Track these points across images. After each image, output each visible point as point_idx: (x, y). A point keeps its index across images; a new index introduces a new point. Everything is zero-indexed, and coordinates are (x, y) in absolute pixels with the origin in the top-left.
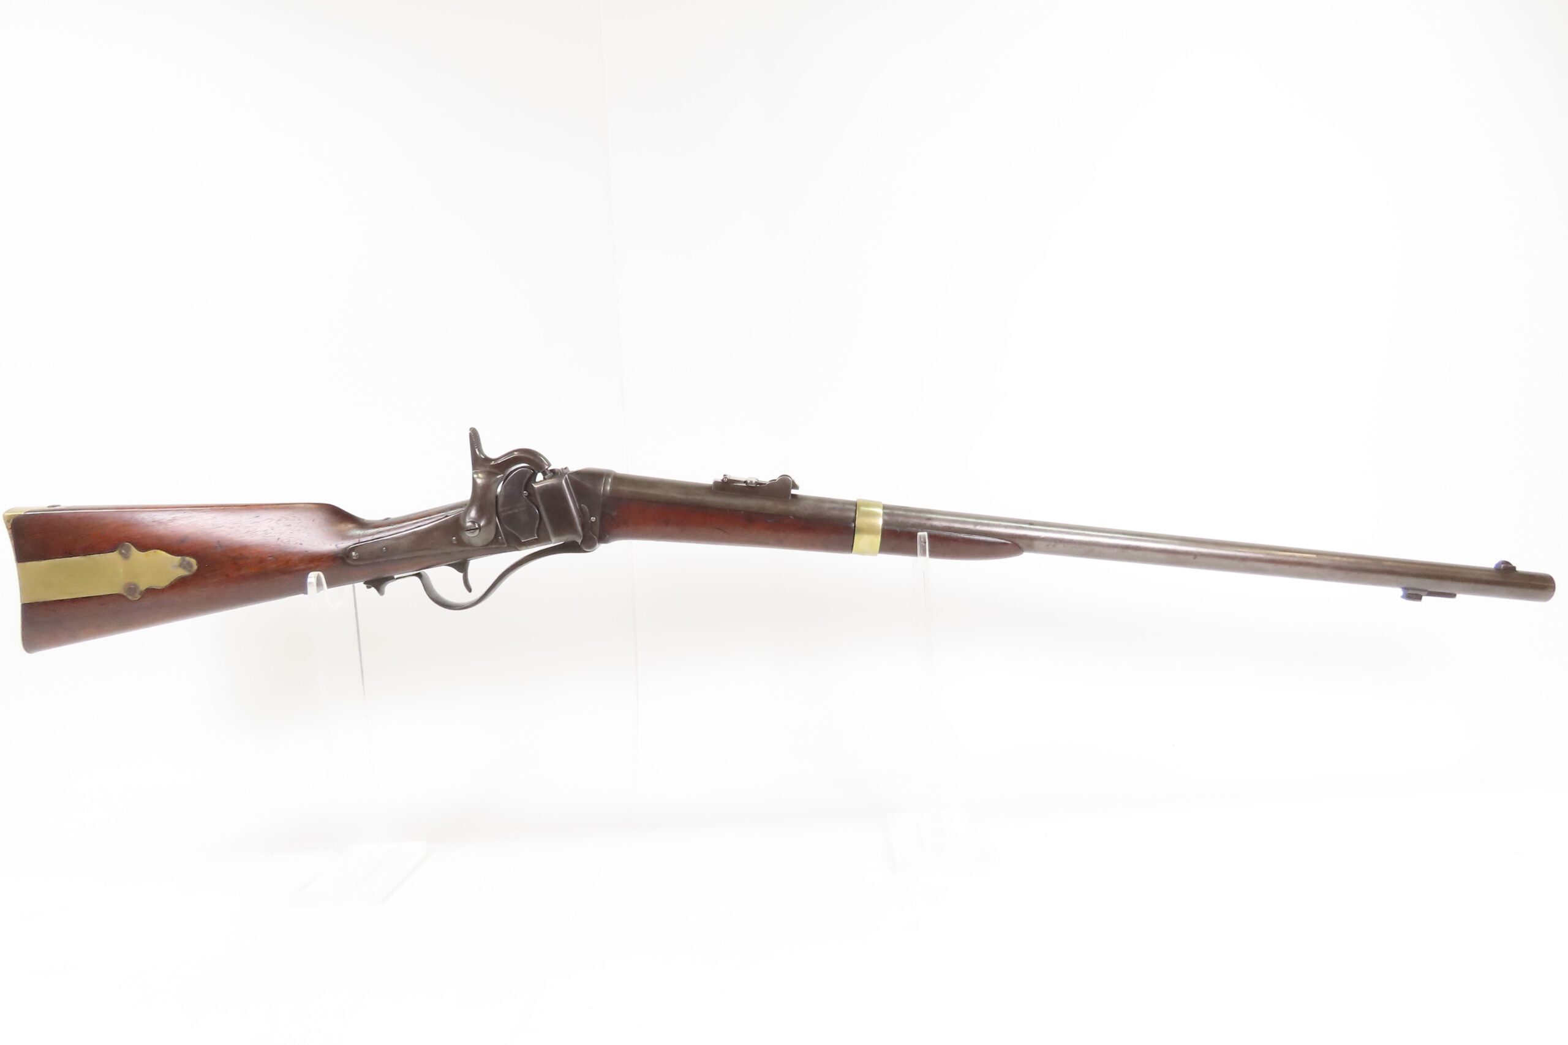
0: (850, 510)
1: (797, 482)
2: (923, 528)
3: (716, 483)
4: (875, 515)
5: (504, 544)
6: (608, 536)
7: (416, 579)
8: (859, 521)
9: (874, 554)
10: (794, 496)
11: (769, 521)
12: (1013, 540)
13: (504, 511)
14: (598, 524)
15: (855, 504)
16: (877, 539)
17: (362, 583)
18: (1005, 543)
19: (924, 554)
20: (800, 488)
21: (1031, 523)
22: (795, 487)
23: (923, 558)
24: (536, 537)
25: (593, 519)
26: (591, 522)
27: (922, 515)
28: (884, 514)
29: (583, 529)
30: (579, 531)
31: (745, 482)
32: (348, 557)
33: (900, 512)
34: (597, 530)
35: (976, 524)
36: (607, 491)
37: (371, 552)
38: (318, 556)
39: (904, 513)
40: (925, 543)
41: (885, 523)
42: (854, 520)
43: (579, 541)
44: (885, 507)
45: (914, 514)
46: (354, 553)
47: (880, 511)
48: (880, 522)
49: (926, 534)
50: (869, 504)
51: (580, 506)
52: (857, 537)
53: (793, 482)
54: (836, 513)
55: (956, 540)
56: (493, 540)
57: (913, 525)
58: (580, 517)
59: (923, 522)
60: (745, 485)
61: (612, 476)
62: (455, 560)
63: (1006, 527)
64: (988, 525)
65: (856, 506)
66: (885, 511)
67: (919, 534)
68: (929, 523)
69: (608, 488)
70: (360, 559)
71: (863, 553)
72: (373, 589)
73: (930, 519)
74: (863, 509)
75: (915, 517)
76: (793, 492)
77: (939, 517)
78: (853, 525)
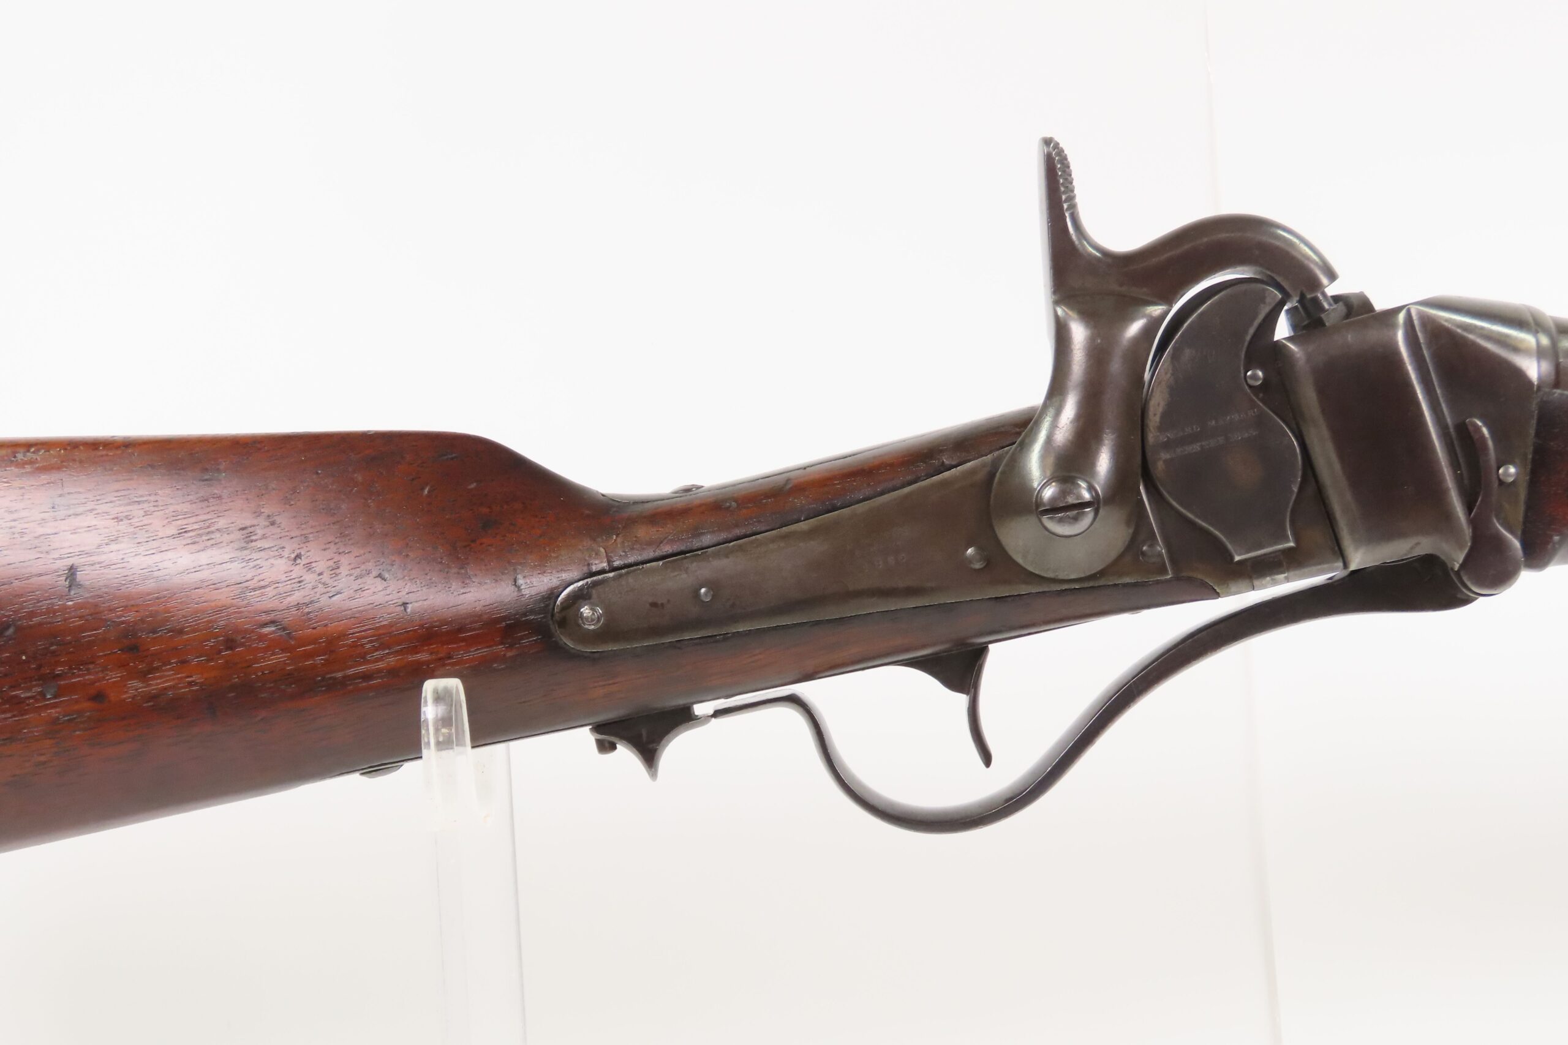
5: (1163, 570)
6: (1556, 538)
7: (791, 716)
13: (1167, 446)
14: (1523, 492)
17: (587, 729)
24: (1292, 544)
25: (1508, 473)
26: (1502, 483)
30: (1457, 519)
32: (563, 623)
34: (1517, 513)
37: (654, 605)
38: (444, 622)
43: (1457, 558)
46: (586, 611)
51: (1460, 425)
56: (1121, 556)
62: (934, 644)
70: (609, 632)
72: (625, 755)
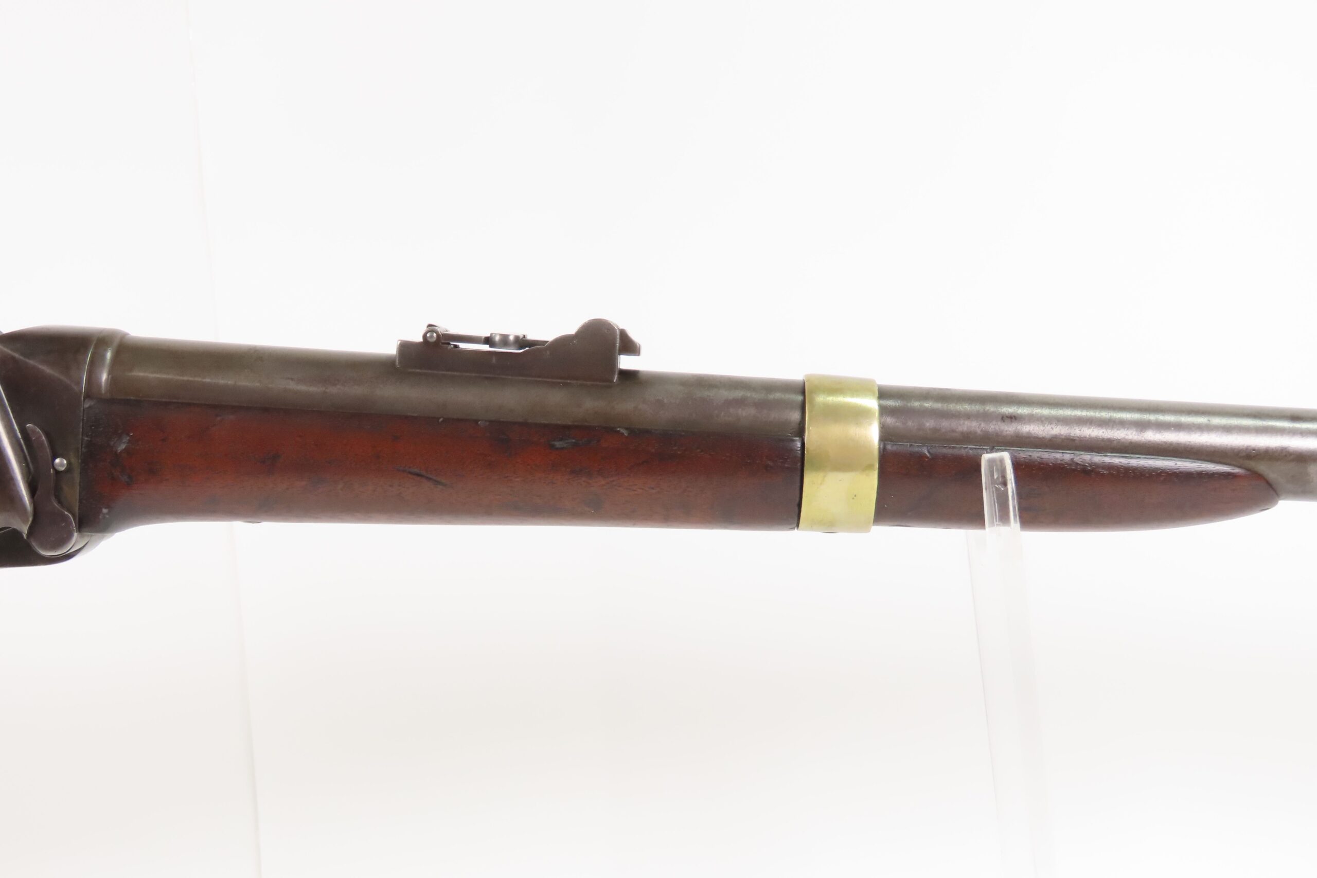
0: (788, 405)
1: (634, 335)
2: (996, 442)
3: (406, 348)
4: (859, 414)
8: (814, 435)
9: (857, 526)
10: (629, 376)
11: (558, 444)
12: (1252, 464)
14: (77, 476)
15: (802, 389)
16: (870, 483)
18: (1227, 476)
19: (1004, 517)
20: (642, 351)
21: (1296, 417)
22: (629, 347)
23: (1003, 529)
25: (60, 463)
26: (57, 472)
27: (990, 408)
28: (884, 410)
29: (33, 489)
30: (21, 499)
31: (488, 341)
33: (927, 405)
34: (73, 493)
35: (1142, 426)
36: (99, 385)
39: (938, 406)
40: (1005, 484)
41: (886, 436)
42: (800, 431)
43: (25, 530)
44: (884, 394)
45: (967, 407)
47: (872, 403)
48: (872, 434)
49: (1006, 457)
50: (838, 386)
51: (23, 431)
52: (809, 479)
53: (623, 334)
54: (746, 414)
55: (1087, 473)
57: (967, 438)
58: (22, 459)
59: (994, 427)
60: (486, 348)
61: (115, 344)
63: (1228, 429)
64: (1179, 427)
65: (803, 392)
66: (891, 403)
67: (986, 457)
68: (1010, 429)
69: (104, 377)
71: (829, 525)
73: (1012, 418)
74: (821, 399)
75: (968, 416)
76: (626, 362)
77: (1038, 411)
78: (799, 444)
